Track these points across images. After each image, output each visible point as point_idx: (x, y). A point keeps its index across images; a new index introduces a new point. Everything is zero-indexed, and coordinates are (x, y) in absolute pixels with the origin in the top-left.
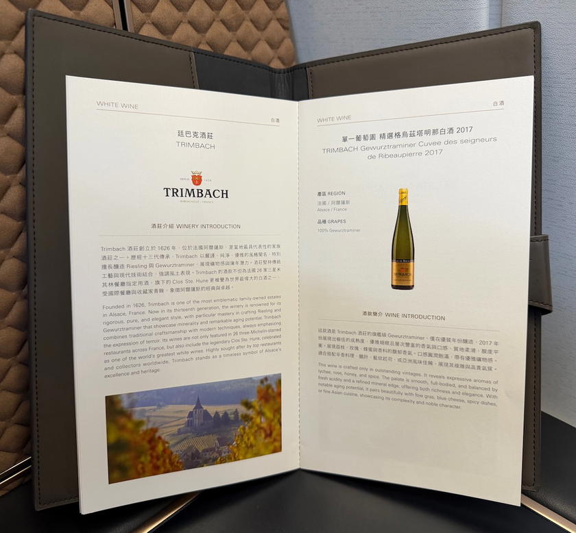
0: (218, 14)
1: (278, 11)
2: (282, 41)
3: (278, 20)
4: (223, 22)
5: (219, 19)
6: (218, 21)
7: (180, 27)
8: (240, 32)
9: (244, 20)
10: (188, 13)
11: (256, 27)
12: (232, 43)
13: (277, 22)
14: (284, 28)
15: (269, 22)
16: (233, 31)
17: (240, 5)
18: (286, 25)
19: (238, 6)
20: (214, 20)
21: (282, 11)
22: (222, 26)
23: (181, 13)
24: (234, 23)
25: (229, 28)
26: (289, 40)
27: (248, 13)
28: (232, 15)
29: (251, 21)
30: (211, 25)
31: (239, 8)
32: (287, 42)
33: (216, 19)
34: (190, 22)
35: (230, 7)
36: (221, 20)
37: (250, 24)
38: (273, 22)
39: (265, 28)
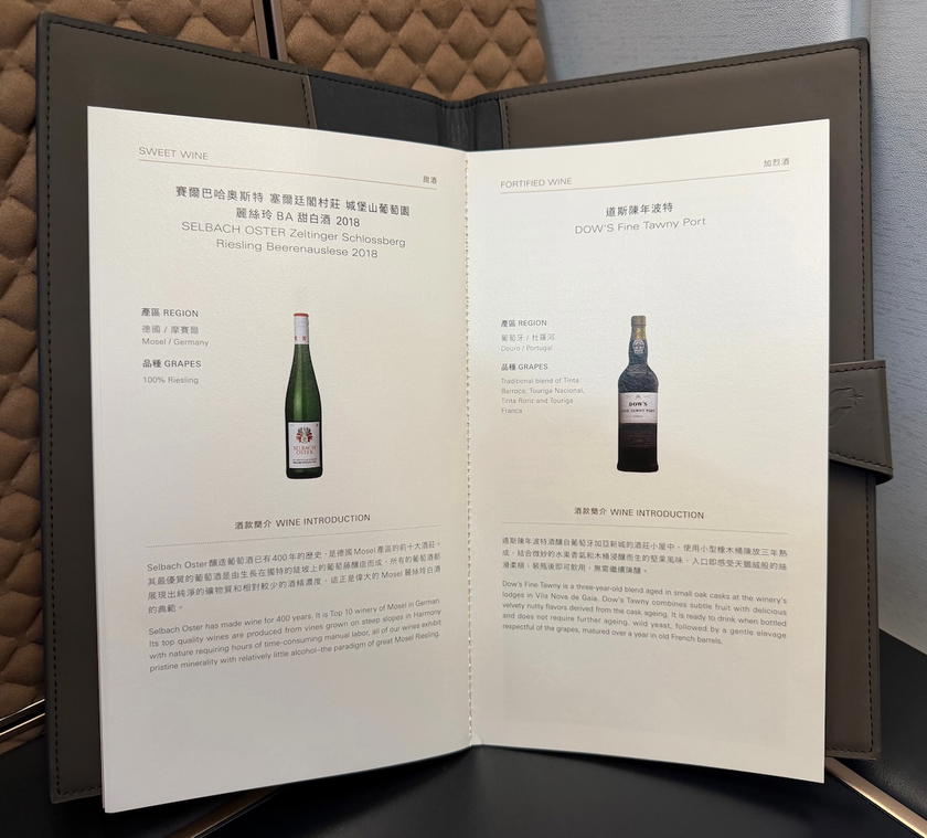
2: (525, 42)
3: (518, 9)
4: (426, 13)
5: (420, 9)
6: (418, 12)
7: (357, 21)
8: (454, 30)
9: (461, 9)
11: (480, 20)
12: (441, 47)
13: (516, 12)
14: (529, 23)
15: (504, 12)
16: (443, 27)
18: (530, 18)
20: (412, 11)
22: (426, 19)
24: (445, 16)
25: (437, 24)
26: (537, 41)
29: (473, 11)
30: (407, 18)
32: (534, 45)
33: (416, 9)
34: (372, 15)
36: (424, 11)
37: (471, 16)
38: (509, 12)
39: (495, 24)
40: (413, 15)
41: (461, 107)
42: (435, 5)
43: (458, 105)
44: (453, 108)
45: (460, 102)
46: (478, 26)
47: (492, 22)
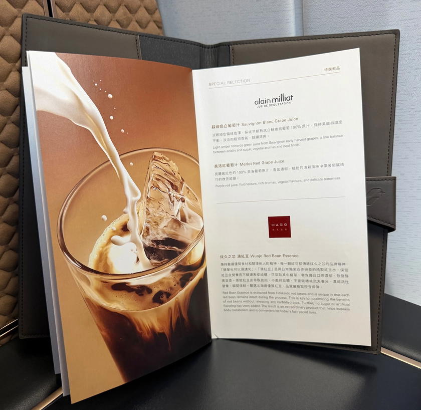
0: (114, 16)
1: (154, 16)
3: (155, 21)
4: (118, 21)
5: (115, 19)
6: (114, 21)
8: (130, 28)
9: (132, 20)
10: (94, 14)
11: (140, 26)
13: (153, 23)
14: (158, 27)
15: (148, 22)
16: (125, 27)
17: (129, 10)
18: (160, 25)
19: (127, 11)
20: (111, 20)
21: (156, 15)
22: (117, 24)
23: (89, 14)
24: (125, 23)
25: (122, 26)
27: (134, 16)
28: (124, 17)
29: (137, 21)
31: (128, 12)
35: (122, 11)
36: (116, 20)
37: (136, 23)
38: (151, 23)
39: (146, 27)
40: (112, 22)
41: (212, 48)
42: (121, 18)
43: (211, 47)
44: (208, 48)
45: (212, 45)
46: (138, 27)
47: (144, 26)
